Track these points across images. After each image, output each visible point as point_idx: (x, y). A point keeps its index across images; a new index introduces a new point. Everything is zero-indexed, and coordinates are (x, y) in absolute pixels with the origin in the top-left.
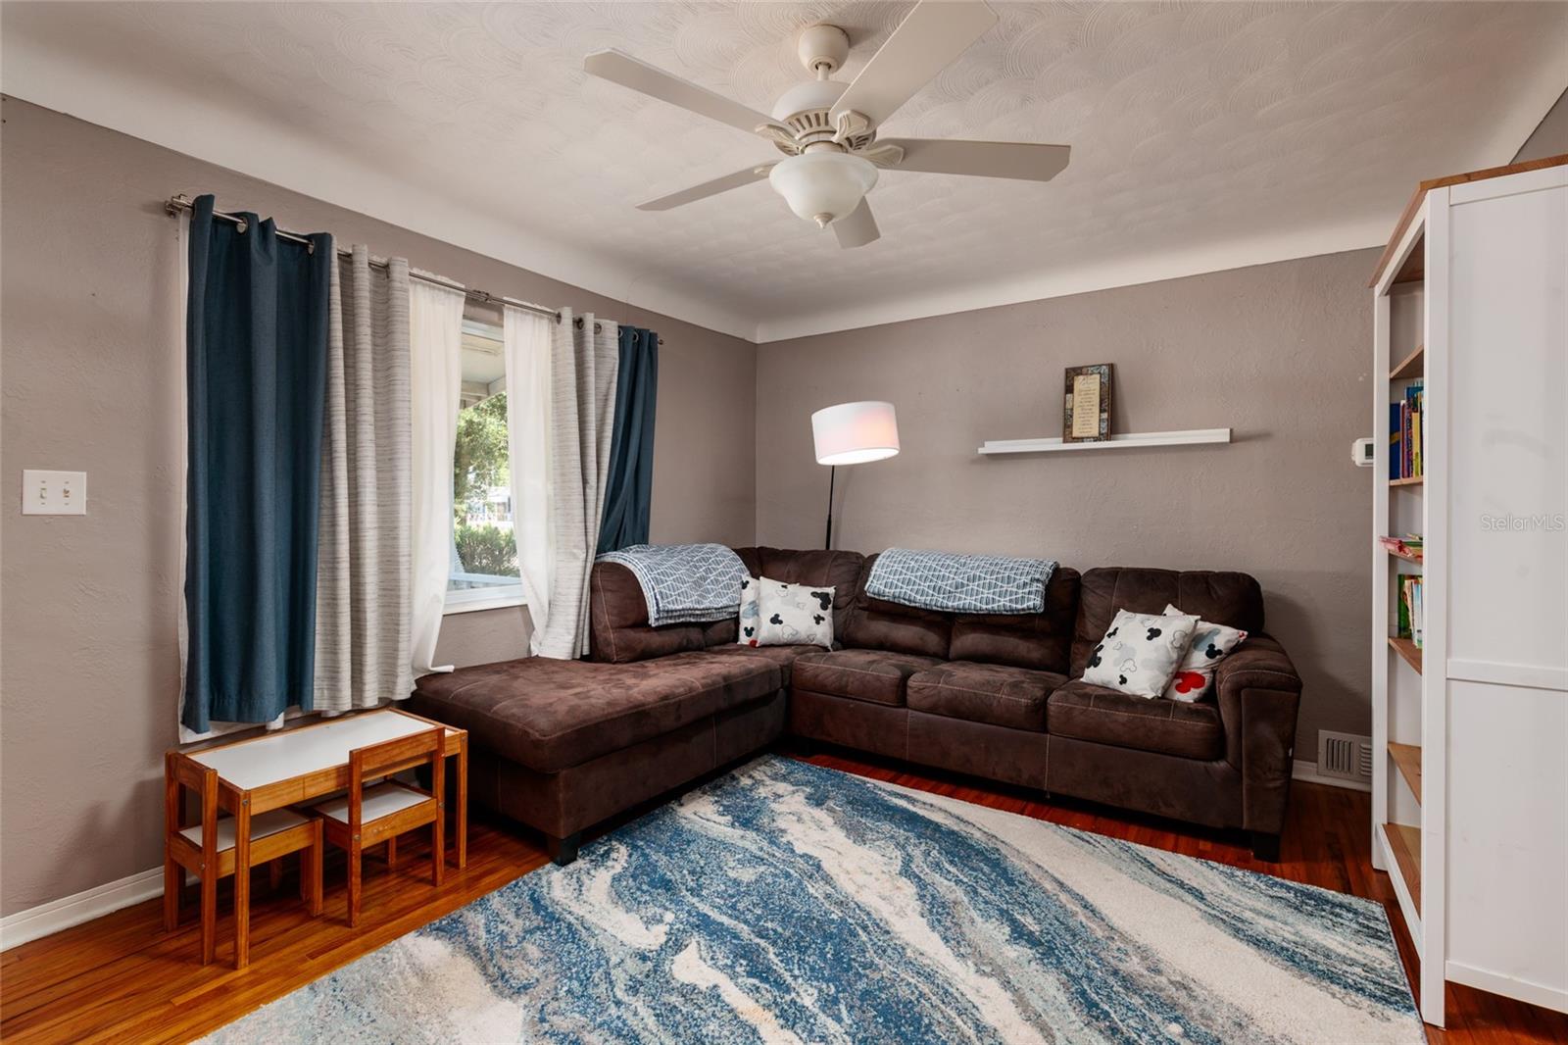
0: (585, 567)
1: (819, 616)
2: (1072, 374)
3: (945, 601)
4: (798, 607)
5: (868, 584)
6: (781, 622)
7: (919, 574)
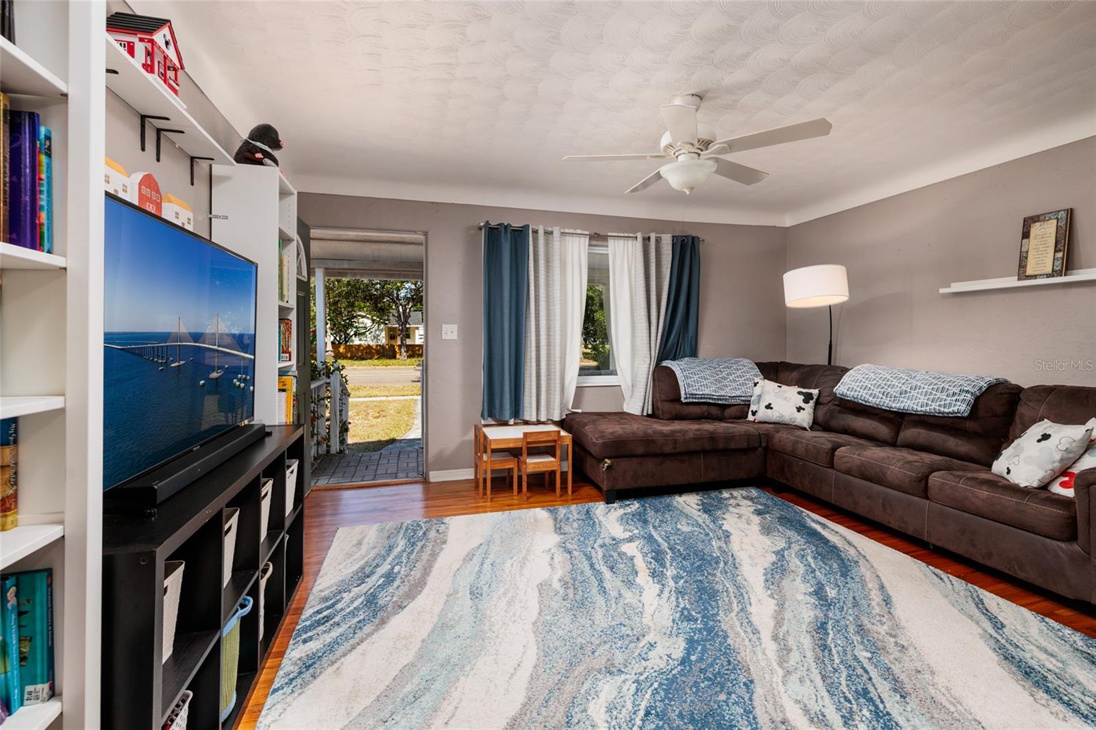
0: (649, 368)
1: (800, 407)
2: (1028, 222)
3: (891, 403)
4: (785, 399)
5: (836, 388)
6: (772, 408)
7: (874, 382)
